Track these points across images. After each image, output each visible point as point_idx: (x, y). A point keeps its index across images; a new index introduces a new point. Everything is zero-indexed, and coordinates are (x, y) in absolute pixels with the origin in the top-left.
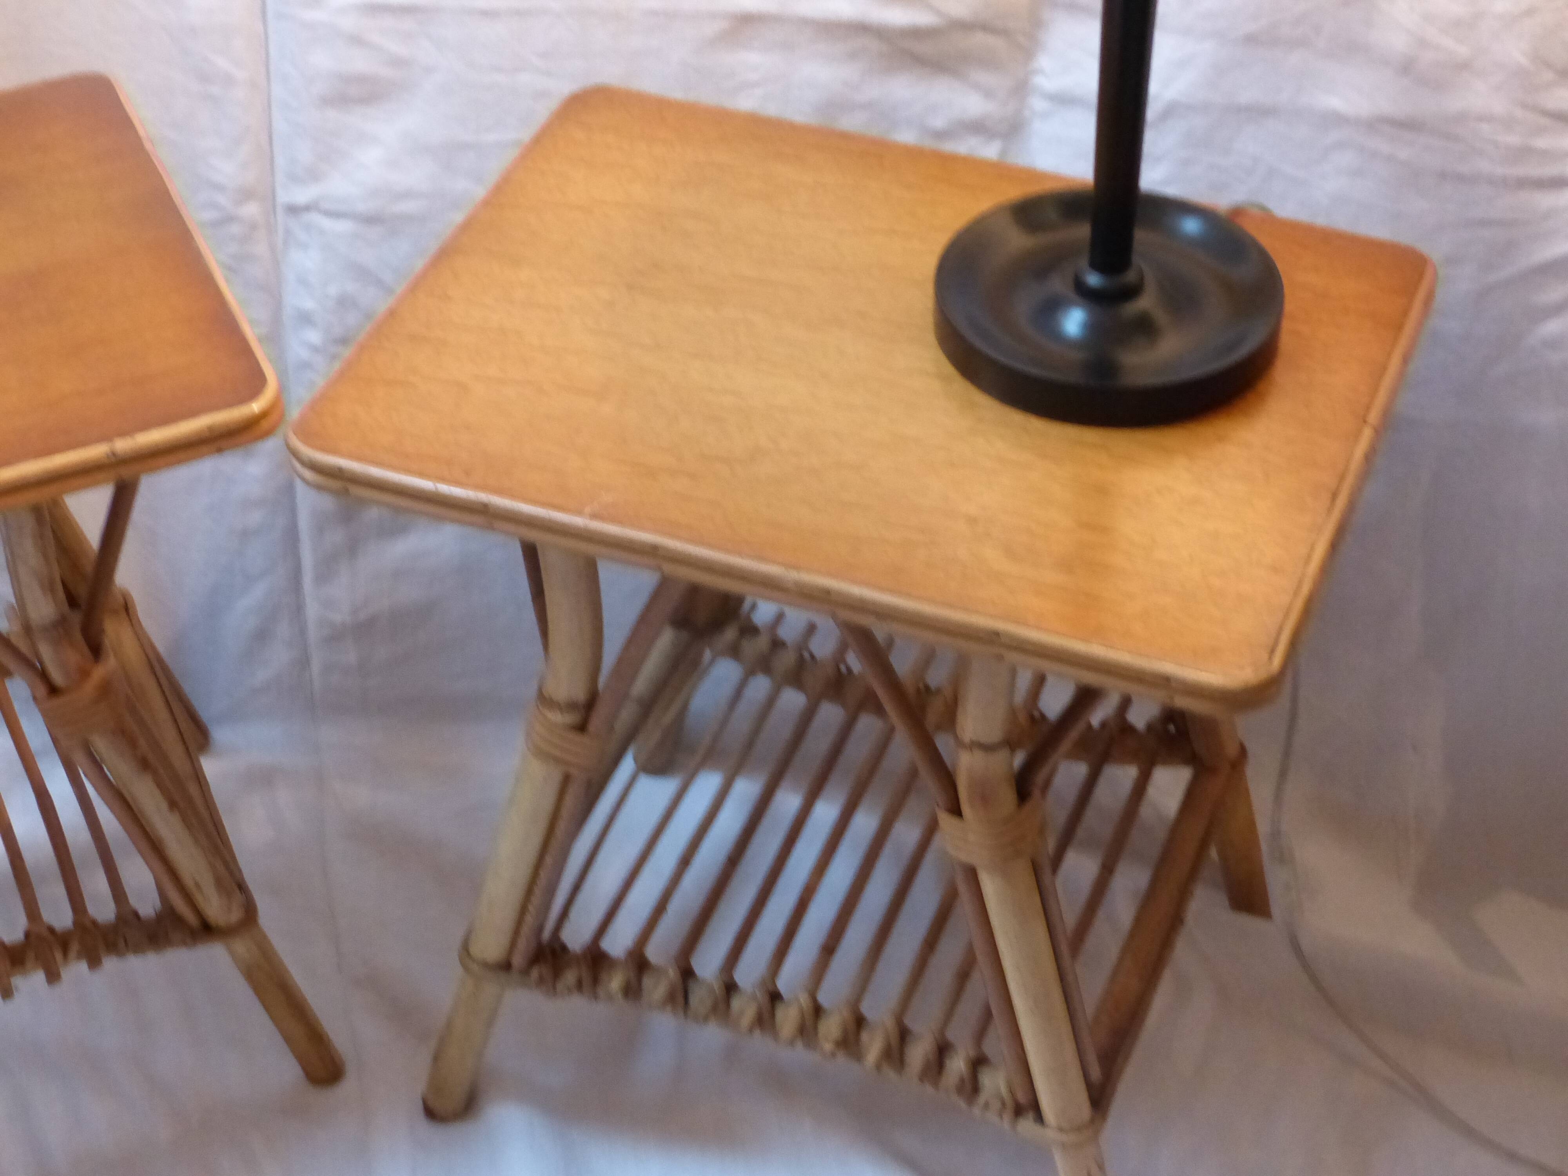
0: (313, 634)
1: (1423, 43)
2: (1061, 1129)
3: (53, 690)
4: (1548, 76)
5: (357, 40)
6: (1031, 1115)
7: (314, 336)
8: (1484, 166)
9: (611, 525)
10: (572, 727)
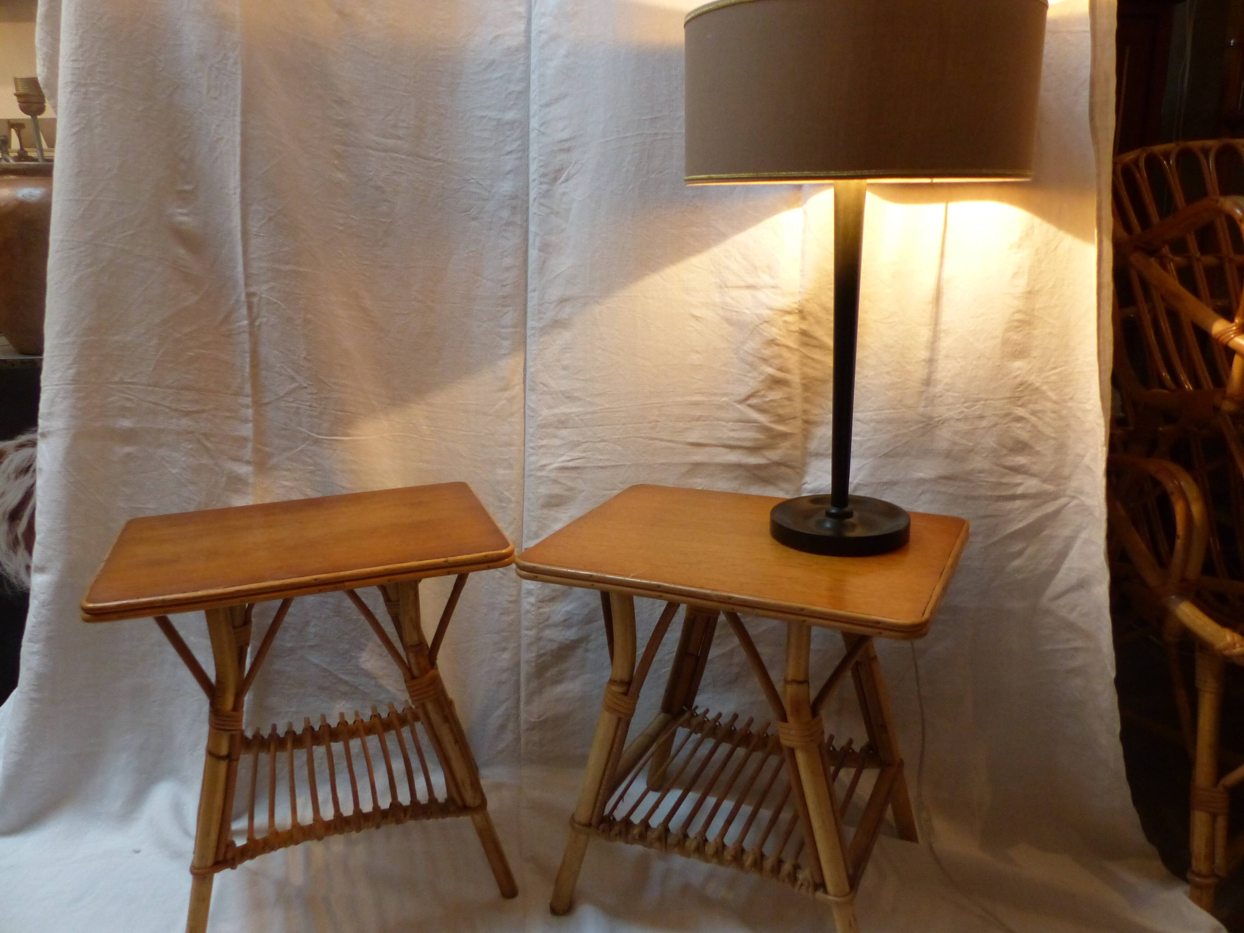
0: (523, 727)
1: (955, 444)
2: (835, 896)
3: (413, 678)
4: (1005, 452)
5: (555, 481)
6: (822, 890)
7: (532, 600)
8: (983, 492)
9: (641, 580)
10: (622, 693)
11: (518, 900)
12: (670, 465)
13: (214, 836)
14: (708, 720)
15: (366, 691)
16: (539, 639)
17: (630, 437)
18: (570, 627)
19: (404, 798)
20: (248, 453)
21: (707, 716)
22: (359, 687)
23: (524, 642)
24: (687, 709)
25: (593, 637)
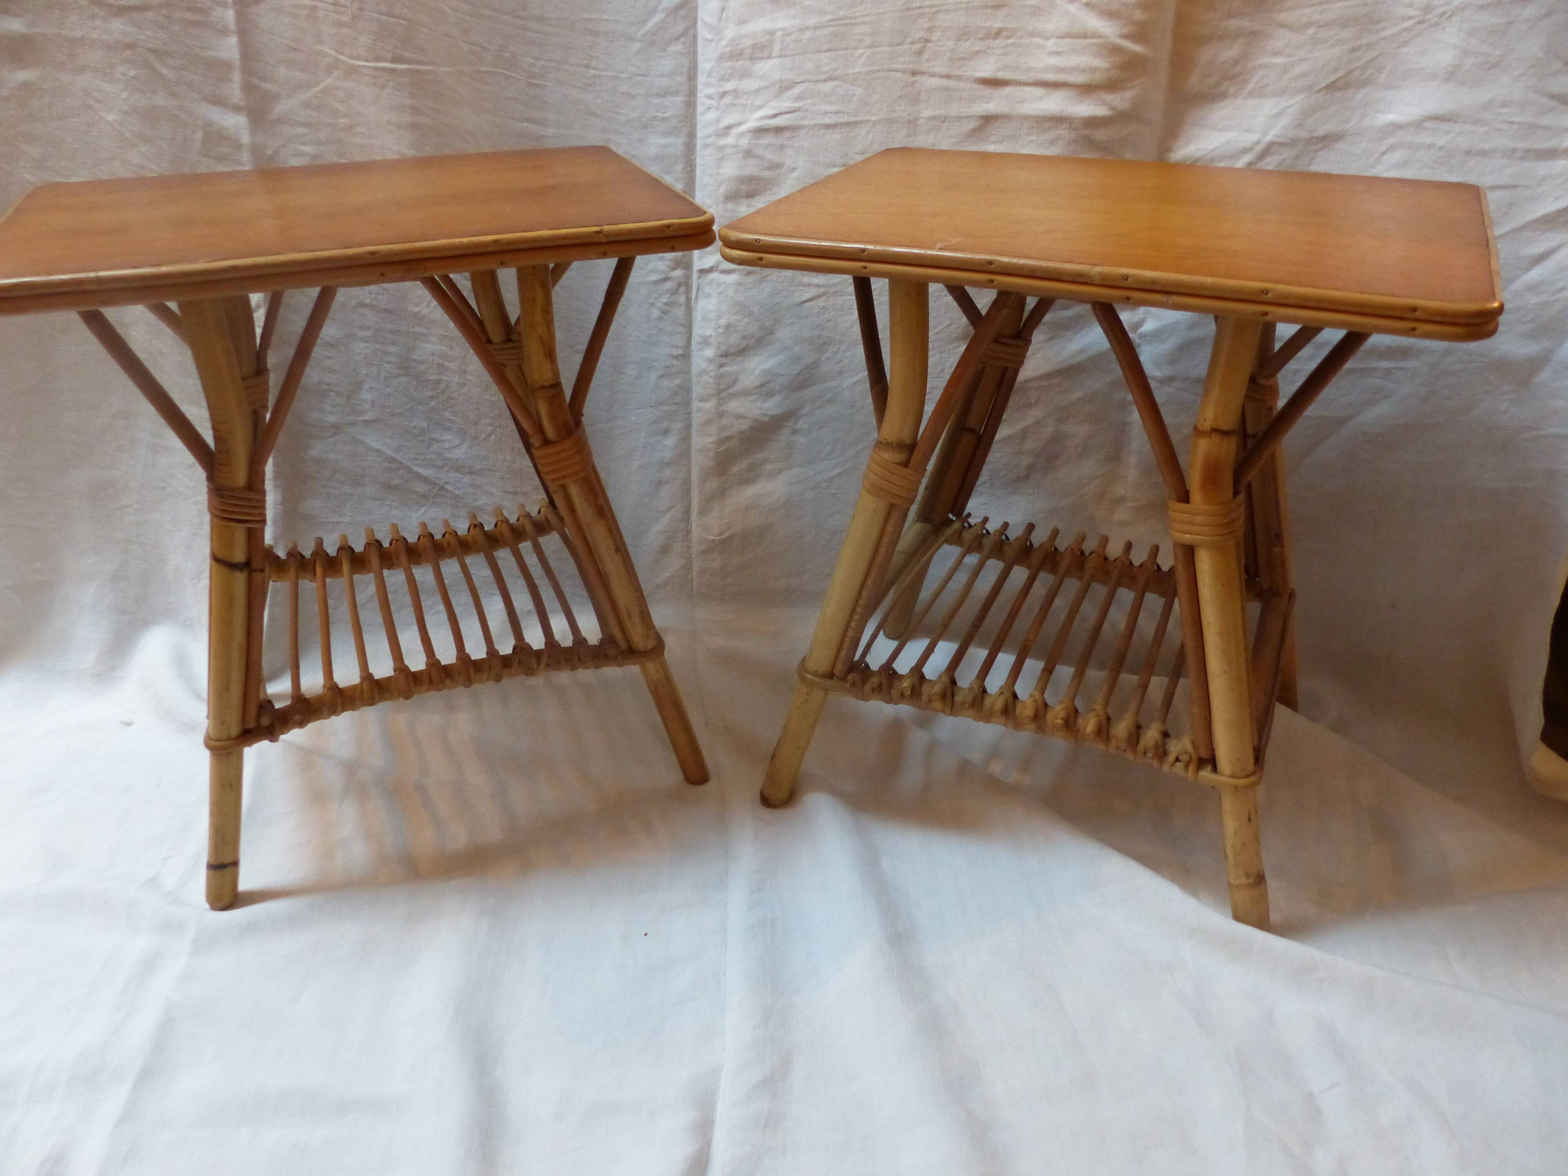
0: (695, 549)
2: (1233, 776)
5: (748, 154)
6: (1209, 768)
7: (709, 352)
9: (956, 253)
10: (900, 464)
11: (710, 786)
12: (944, 119)
13: (236, 691)
14: (988, 532)
15: (456, 492)
16: (721, 415)
17: (878, 71)
18: (769, 395)
19: (535, 639)
20: (234, 90)
21: (987, 526)
22: (447, 487)
23: (696, 419)
24: (954, 519)
25: (804, 412)
